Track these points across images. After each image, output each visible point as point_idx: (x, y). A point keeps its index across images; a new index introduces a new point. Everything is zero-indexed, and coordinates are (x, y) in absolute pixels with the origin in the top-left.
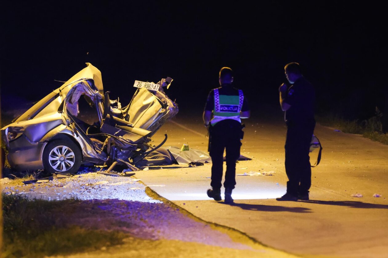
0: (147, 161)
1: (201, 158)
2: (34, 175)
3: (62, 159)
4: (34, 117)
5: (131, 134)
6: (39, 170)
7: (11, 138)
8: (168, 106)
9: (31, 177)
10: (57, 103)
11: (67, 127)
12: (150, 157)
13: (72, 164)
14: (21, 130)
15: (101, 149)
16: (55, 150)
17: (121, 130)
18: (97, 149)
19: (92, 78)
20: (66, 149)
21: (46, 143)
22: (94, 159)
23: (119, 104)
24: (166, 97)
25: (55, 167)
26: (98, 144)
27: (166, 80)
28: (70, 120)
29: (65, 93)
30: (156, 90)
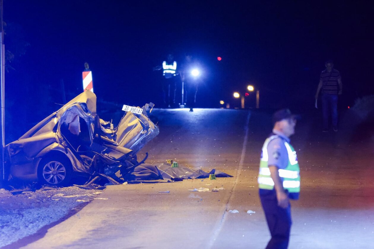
0: (135, 175)
1: (186, 174)
2: (30, 186)
3: (55, 173)
4: (33, 136)
5: (115, 152)
6: (34, 182)
7: (13, 153)
8: (149, 128)
9: (26, 188)
10: (53, 123)
11: (59, 145)
12: (138, 173)
13: (63, 177)
14: (20, 147)
15: (90, 165)
16: (48, 165)
17: (107, 148)
18: (86, 165)
19: (85, 102)
20: (58, 165)
21: (40, 159)
22: (83, 173)
23: (112, 125)
24: (149, 120)
25: (48, 180)
26: (88, 160)
27: (149, 105)
28: (62, 138)
29: (60, 115)
30: (139, 114)
